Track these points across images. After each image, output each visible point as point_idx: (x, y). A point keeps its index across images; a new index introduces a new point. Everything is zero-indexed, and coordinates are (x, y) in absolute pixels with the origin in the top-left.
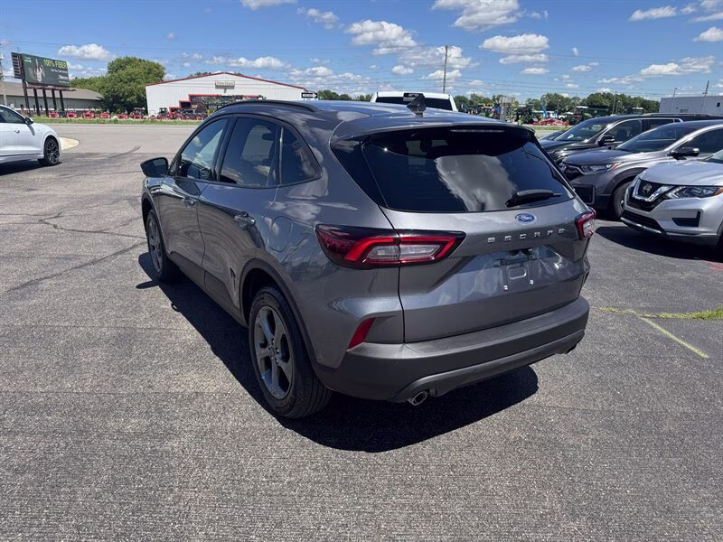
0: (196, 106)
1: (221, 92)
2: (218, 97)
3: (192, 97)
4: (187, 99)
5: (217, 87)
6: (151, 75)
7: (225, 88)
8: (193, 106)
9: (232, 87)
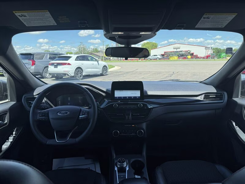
0: (166, 56)
1: (175, 50)
2: (173, 52)
3: (165, 52)
4: (163, 53)
5: (174, 49)
6: (154, 46)
7: (177, 49)
8: (165, 56)
9: (179, 48)
